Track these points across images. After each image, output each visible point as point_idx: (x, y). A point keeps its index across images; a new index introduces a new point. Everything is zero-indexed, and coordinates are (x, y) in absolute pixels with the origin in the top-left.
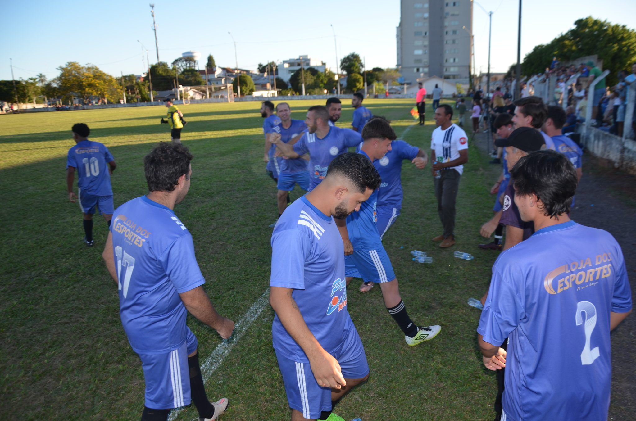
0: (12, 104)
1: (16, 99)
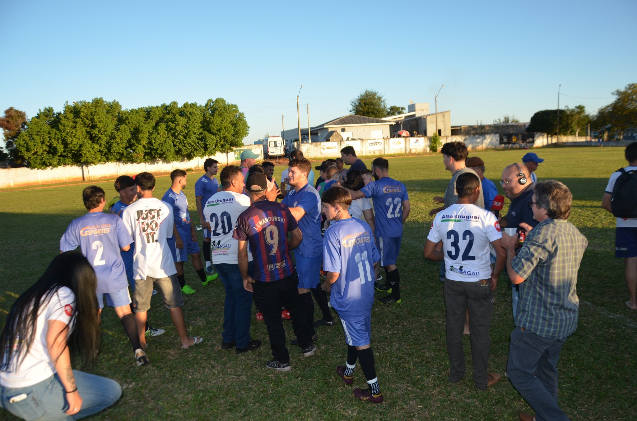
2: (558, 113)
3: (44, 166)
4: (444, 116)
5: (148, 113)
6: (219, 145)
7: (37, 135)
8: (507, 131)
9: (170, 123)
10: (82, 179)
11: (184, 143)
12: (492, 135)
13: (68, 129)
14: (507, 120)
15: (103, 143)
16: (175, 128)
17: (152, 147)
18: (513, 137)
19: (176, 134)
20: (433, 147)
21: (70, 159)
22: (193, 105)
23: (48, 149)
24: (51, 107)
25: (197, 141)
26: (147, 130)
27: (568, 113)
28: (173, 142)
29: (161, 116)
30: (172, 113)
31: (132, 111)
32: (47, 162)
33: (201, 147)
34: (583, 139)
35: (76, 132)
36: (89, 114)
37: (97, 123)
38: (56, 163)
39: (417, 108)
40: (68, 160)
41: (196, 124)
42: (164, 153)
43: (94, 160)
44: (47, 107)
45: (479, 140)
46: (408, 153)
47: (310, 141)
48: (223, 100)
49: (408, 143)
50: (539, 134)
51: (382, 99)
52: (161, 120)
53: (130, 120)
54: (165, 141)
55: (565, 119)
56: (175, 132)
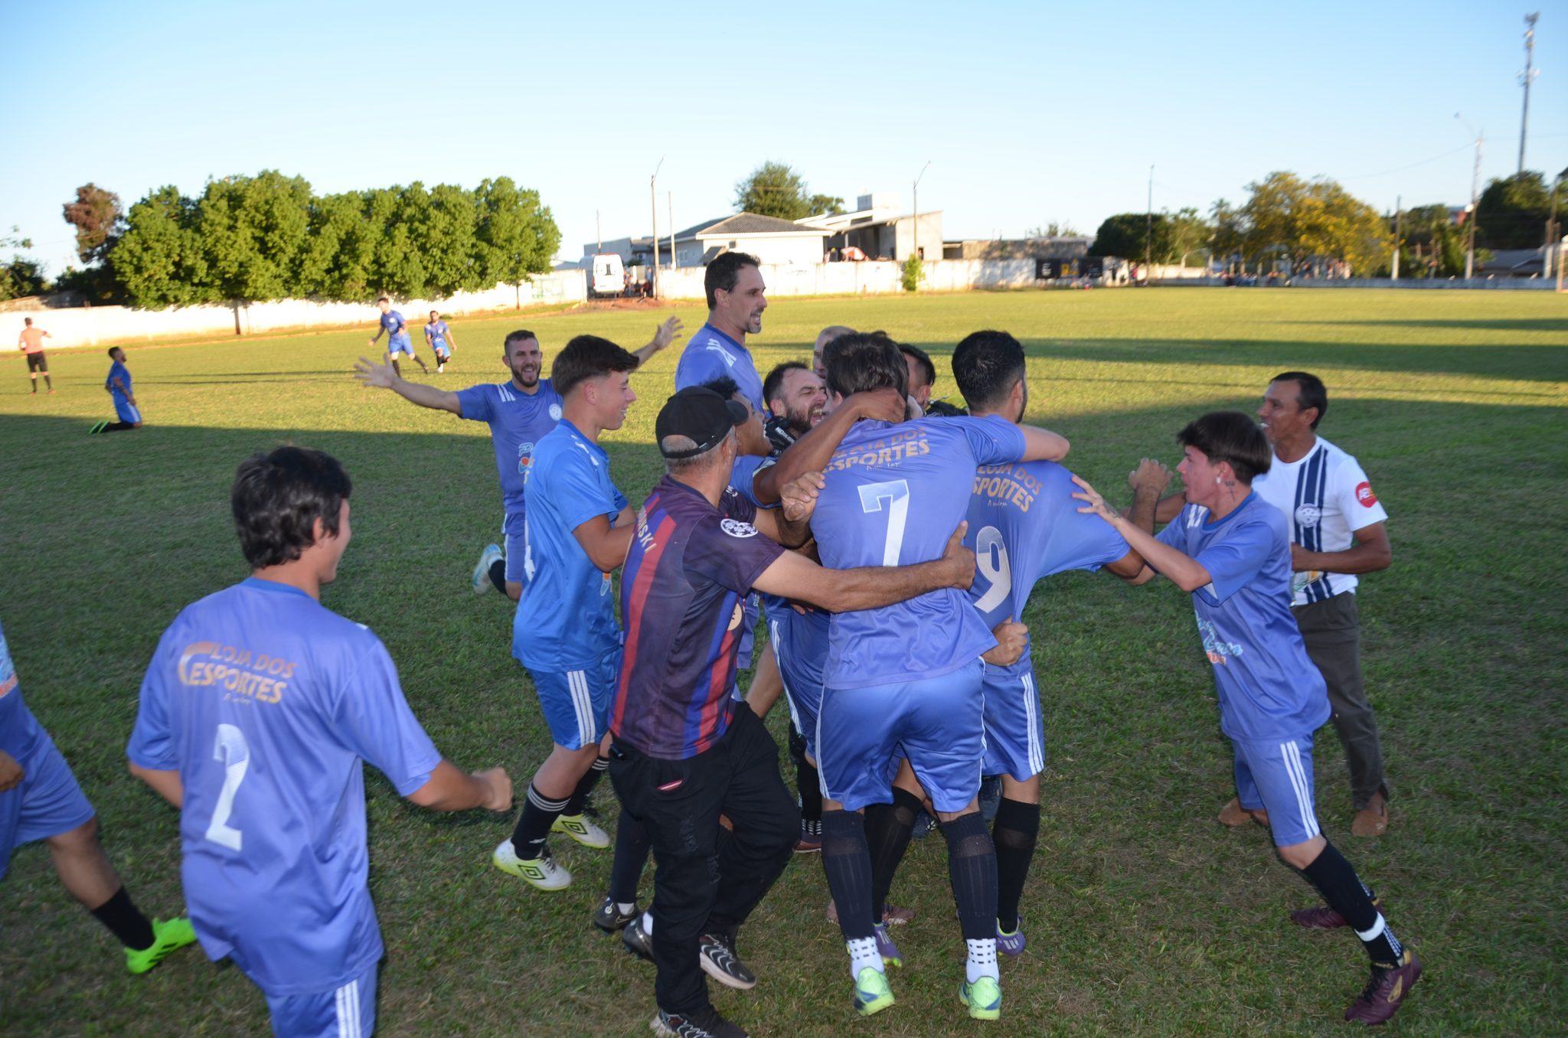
0: (1137, 266)
1: (1147, 256)
2: (1149, 222)
3: (162, 304)
4: (929, 221)
5: (369, 203)
6: (507, 270)
7: (158, 241)
8: (1050, 255)
9: (417, 224)
10: (235, 332)
11: (443, 264)
12: (1022, 260)
13: (220, 231)
14: (1053, 231)
15: (286, 260)
16: (428, 233)
17: (382, 270)
18: (1063, 266)
19: (428, 246)
20: (908, 281)
21: (217, 292)
22: (455, 190)
23: (171, 269)
24: (173, 184)
25: (467, 260)
26: (371, 237)
27: (1170, 220)
28: (421, 261)
29: (395, 209)
30: (416, 204)
32: (171, 295)
33: (475, 272)
34: (1196, 273)
35: (237, 236)
36: (262, 203)
37: (279, 220)
38: (187, 298)
39: (875, 203)
40: (213, 293)
41: (465, 227)
42: (405, 283)
43: (268, 294)
44: (166, 186)
46: (861, 293)
47: (673, 265)
48: (510, 182)
49: (861, 273)
50: (1112, 258)
51: (801, 181)
52: (396, 217)
53: (336, 217)
54: (407, 260)
55: (1163, 232)
56: (426, 243)
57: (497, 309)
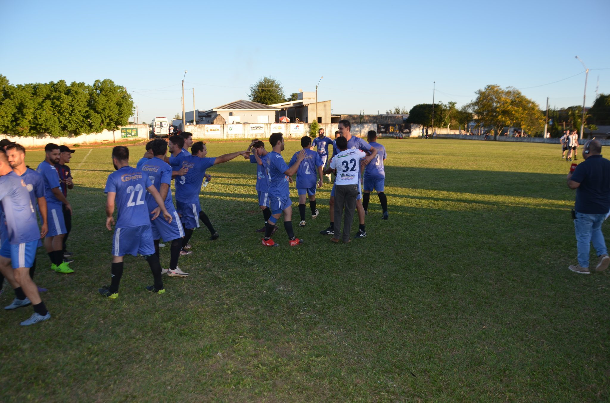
0: (428, 128)
1: (432, 123)
2: (433, 107)
4: (325, 106)
5: (35, 89)
6: (105, 123)
8: (385, 122)
9: (55, 100)
11: (70, 120)
12: (370, 124)
14: (398, 112)
16: (60, 105)
17: (37, 122)
18: (391, 127)
19: (62, 111)
20: (313, 133)
22: (81, 85)
25: (82, 118)
26: (32, 106)
28: (58, 118)
29: (49, 93)
30: (59, 91)
31: (19, 86)
33: (87, 124)
41: (81, 103)
42: (48, 129)
45: (357, 129)
46: (289, 138)
47: (195, 123)
48: (110, 81)
49: (288, 128)
50: (415, 125)
52: (48, 97)
53: (15, 95)
54: (51, 118)
55: (439, 113)
56: (61, 109)
57: (103, 142)
